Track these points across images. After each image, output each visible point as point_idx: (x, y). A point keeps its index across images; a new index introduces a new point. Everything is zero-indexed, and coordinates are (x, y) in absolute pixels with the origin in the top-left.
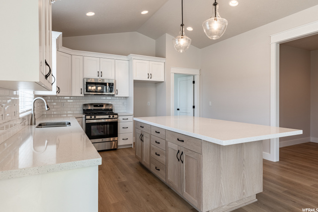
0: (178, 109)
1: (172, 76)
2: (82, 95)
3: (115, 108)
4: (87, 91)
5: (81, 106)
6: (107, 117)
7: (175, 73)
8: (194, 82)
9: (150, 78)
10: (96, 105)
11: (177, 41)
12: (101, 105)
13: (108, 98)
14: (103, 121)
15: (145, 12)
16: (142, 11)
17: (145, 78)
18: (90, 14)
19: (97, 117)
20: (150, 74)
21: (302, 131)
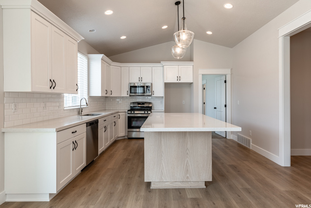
0: (215, 108)
1: (200, 77)
2: (128, 96)
3: (155, 106)
4: (131, 93)
5: (130, 104)
6: (143, 112)
7: (202, 75)
8: (225, 82)
9: (179, 80)
10: (139, 103)
11: (173, 51)
12: (143, 103)
13: (149, 98)
14: (140, 115)
15: (165, 27)
16: (163, 26)
17: (175, 80)
18: (123, 37)
19: (136, 112)
20: (179, 77)
21: (241, 128)
